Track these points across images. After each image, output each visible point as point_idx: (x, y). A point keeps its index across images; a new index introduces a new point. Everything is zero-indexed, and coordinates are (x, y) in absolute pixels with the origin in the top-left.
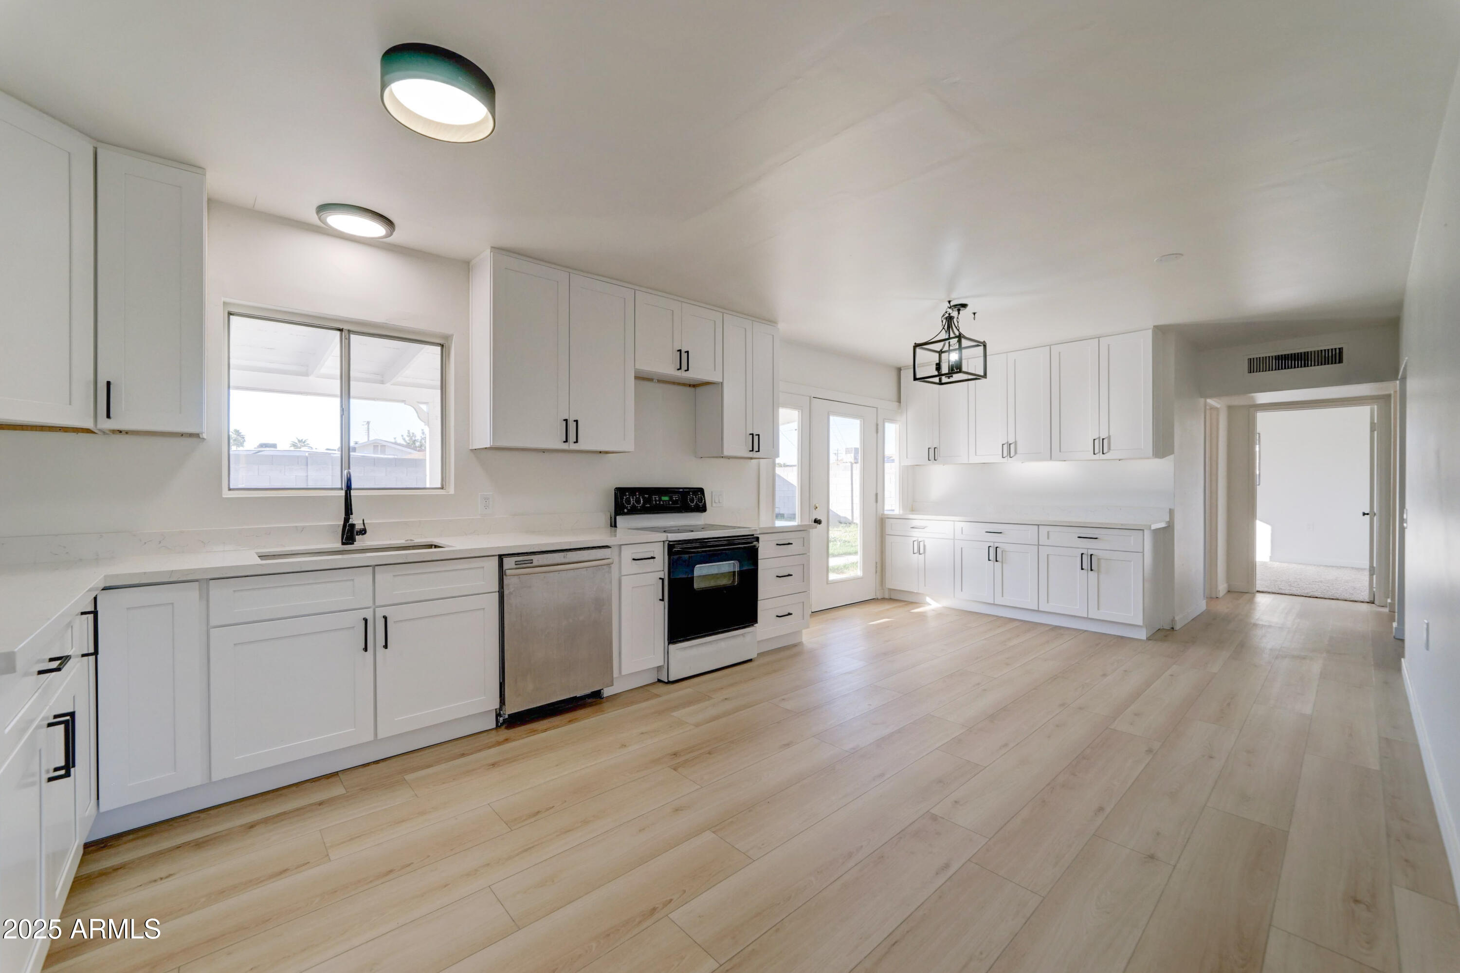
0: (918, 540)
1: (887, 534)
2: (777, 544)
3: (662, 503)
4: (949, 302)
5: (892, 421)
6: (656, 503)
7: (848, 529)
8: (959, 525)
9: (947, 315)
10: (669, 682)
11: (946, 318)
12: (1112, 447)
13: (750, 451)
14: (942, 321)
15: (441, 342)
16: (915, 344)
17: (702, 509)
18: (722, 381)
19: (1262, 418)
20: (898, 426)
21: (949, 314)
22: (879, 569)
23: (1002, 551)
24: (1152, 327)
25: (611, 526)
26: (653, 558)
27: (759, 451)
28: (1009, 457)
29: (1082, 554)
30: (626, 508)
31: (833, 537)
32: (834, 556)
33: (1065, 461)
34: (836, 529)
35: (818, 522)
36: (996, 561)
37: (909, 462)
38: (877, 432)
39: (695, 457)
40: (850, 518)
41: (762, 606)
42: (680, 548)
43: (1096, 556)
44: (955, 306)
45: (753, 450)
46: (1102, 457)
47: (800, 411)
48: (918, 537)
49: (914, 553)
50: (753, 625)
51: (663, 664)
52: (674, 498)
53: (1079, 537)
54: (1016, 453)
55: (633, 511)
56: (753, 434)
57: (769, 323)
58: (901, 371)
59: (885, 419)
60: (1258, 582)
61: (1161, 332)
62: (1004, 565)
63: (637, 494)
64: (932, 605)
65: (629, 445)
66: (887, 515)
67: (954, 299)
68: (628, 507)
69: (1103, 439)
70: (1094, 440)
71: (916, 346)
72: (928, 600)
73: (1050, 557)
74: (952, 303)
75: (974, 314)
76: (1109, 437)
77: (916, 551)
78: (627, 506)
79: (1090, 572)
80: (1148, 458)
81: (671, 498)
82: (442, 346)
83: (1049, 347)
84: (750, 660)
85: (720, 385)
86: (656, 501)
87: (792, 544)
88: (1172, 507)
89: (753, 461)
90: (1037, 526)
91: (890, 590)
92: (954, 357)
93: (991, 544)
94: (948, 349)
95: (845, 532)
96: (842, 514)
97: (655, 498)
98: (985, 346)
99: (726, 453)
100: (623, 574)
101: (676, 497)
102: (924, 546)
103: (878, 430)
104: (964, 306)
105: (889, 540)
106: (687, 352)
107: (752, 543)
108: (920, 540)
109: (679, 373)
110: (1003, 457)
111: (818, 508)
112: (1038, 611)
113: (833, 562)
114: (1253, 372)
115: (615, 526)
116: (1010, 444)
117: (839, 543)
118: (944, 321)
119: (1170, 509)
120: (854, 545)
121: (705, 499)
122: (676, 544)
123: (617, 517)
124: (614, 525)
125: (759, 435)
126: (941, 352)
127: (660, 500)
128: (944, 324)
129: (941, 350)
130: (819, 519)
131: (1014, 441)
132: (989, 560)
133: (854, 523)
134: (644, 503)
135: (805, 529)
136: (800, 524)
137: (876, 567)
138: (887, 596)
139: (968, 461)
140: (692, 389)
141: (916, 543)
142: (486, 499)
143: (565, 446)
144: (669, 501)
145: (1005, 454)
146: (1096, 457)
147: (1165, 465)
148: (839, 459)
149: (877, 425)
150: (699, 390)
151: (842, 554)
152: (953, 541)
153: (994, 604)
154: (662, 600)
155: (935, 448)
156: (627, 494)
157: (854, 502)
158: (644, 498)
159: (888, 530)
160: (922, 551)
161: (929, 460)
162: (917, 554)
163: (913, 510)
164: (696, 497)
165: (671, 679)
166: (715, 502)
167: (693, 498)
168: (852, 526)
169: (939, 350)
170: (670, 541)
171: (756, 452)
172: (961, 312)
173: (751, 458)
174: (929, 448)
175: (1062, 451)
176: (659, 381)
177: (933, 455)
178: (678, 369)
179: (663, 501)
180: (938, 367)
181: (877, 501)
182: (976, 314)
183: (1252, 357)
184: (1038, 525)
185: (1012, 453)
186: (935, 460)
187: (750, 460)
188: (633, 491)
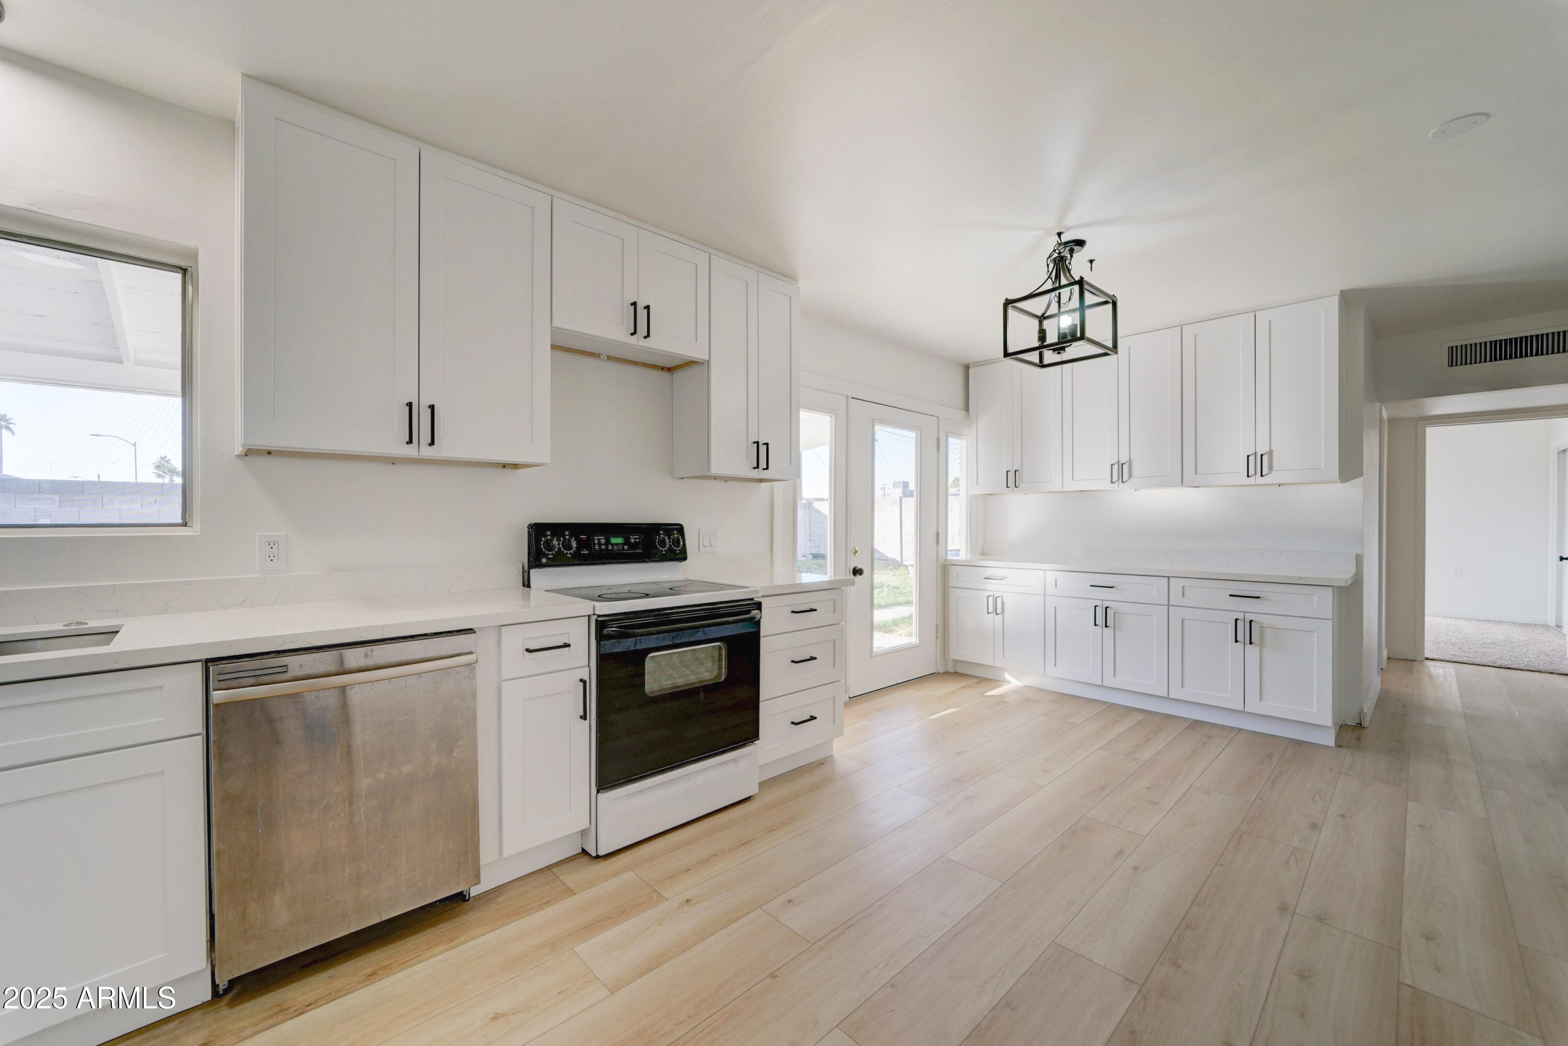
0: (994, 595)
1: (951, 585)
2: (793, 612)
3: (610, 547)
4: (1059, 234)
5: (958, 435)
6: (600, 548)
7: (897, 572)
8: (1051, 576)
9: (1056, 255)
10: (598, 857)
11: (1055, 259)
12: (1275, 467)
13: (754, 468)
14: (1048, 265)
15: (183, 264)
16: (1007, 299)
17: (681, 556)
18: (708, 359)
19: (1433, 434)
20: (963, 442)
21: (1060, 253)
22: (940, 634)
23: (1114, 613)
24: (1339, 292)
25: (524, 585)
26: (567, 645)
27: (767, 468)
28: (1120, 481)
29: (1236, 620)
30: (546, 556)
31: (880, 582)
32: (881, 607)
33: (1198, 487)
34: (883, 572)
35: (857, 572)
36: (1106, 626)
37: (979, 491)
38: (938, 449)
39: (673, 478)
40: (899, 559)
41: (766, 710)
42: (615, 627)
43: (1258, 622)
44: (1066, 243)
45: (758, 467)
46: (1260, 480)
47: (834, 416)
48: (994, 591)
49: (988, 613)
50: (752, 742)
51: (588, 826)
52: (633, 541)
53: (1230, 595)
54: (1130, 476)
55: (559, 561)
56: (757, 443)
57: (784, 278)
58: (970, 369)
59: (948, 432)
60: (1427, 645)
61: (1348, 299)
62: (1117, 632)
63: (567, 533)
64: (1012, 682)
65: (541, 452)
66: (951, 560)
67: (1068, 229)
68: (548, 554)
69: (1262, 455)
70: (1248, 456)
71: (1008, 303)
72: (1007, 676)
73: (1186, 622)
74: (1065, 238)
75: (1091, 261)
76: (1270, 453)
77: (991, 610)
78: (547, 552)
79: (1248, 646)
80: (1333, 482)
81: (627, 541)
82: (184, 271)
83: (1179, 328)
84: (748, 799)
85: (706, 365)
86: (600, 544)
87: (816, 610)
88: (1359, 552)
89: (763, 484)
90: (1166, 578)
91: (955, 661)
92: (1066, 322)
93: (1099, 603)
94: (1056, 311)
95: (893, 576)
96: (890, 555)
97: (599, 540)
98: (1114, 304)
99: (715, 470)
100: (505, 677)
101: (635, 539)
102: (1003, 603)
103: (940, 446)
104: (1080, 243)
105: (954, 594)
106: (647, 308)
107: (748, 612)
108: (996, 596)
109: (633, 340)
110: (1112, 482)
111: (859, 552)
112: (1168, 698)
113: (879, 616)
114: (1456, 365)
115: (529, 586)
116: (1122, 464)
117: (886, 590)
118: (1051, 266)
119: (1357, 555)
120: (904, 592)
121: (684, 541)
122: (611, 620)
123: (531, 571)
124: (527, 584)
125: (767, 444)
126: (1042, 318)
127: (608, 542)
128: (1050, 270)
129: (1044, 314)
130: (859, 568)
131: (1128, 459)
132: (1095, 625)
133: (904, 565)
134: (579, 548)
135: (837, 587)
136: (833, 579)
137: (937, 631)
138: (951, 670)
139: (1063, 488)
140: (666, 375)
141: (991, 599)
142: (272, 544)
143: (410, 451)
144: (623, 544)
145: (1115, 478)
146: (1251, 481)
147: (1353, 491)
148: (886, 493)
149: (938, 440)
150: (679, 376)
151: (890, 605)
152: (1043, 597)
153: (1102, 686)
154: (584, 717)
155: (1016, 471)
156: (549, 533)
157: (903, 541)
158: (579, 542)
159: (953, 582)
160: (999, 611)
161: (1007, 487)
162: (992, 614)
163: (984, 554)
164: (669, 538)
165: (601, 853)
166: (704, 546)
167: (664, 539)
168: (901, 568)
169: (1040, 314)
170: (599, 616)
171: (764, 469)
172: (1074, 255)
173: (761, 481)
174: (1007, 472)
175: (1198, 472)
176: (610, 358)
177: (1013, 479)
178: (632, 334)
179: (613, 545)
180: (1042, 335)
181: (938, 543)
182: (1094, 263)
183: (1454, 344)
184: (1169, 577)
185: (1125, 478)
186: (1016, 487)
187: (758, 484)
188: (558, 529)
